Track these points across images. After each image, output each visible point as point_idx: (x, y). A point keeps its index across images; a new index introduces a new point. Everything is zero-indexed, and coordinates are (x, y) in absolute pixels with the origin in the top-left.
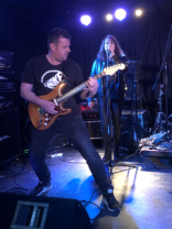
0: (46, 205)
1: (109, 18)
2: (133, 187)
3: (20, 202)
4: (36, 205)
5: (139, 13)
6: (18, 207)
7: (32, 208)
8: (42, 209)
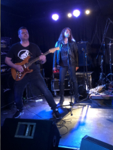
0: (34, 124)
1: (70, 15)
2: (85, 117)
3: (19, 123)
4: (29, 124)
5: (88, 12)
6: (19, 126)
7: (26, 126)
8: (32, 126)
